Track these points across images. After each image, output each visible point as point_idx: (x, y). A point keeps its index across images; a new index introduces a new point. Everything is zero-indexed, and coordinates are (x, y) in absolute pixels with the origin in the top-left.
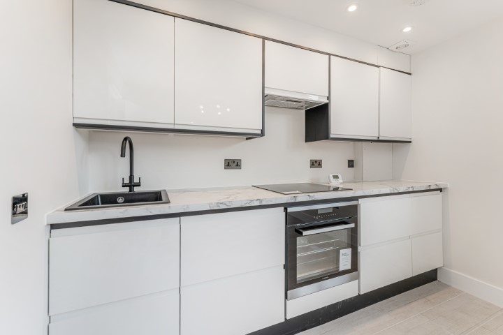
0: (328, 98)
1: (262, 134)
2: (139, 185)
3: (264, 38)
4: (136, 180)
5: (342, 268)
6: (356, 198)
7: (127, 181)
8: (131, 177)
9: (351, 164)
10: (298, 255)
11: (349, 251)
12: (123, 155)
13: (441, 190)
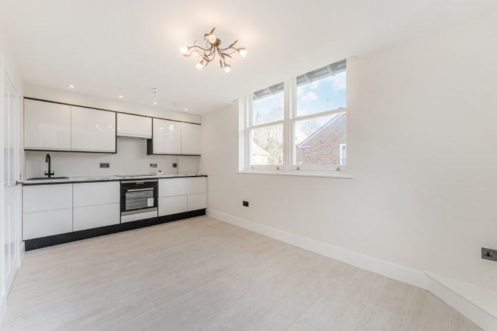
0: (152, 136)
1: (116, 153)
2: (53, 174)
3: (116, 112)
4: (52, 172)
5: (149, 205)
6: (157, 179)
7: (47, 172)
8: (49, 171)
9: (175, 165)
10: (127, 201)
11: (153, 199)
12: (47, 162)
13: (206, 176)
